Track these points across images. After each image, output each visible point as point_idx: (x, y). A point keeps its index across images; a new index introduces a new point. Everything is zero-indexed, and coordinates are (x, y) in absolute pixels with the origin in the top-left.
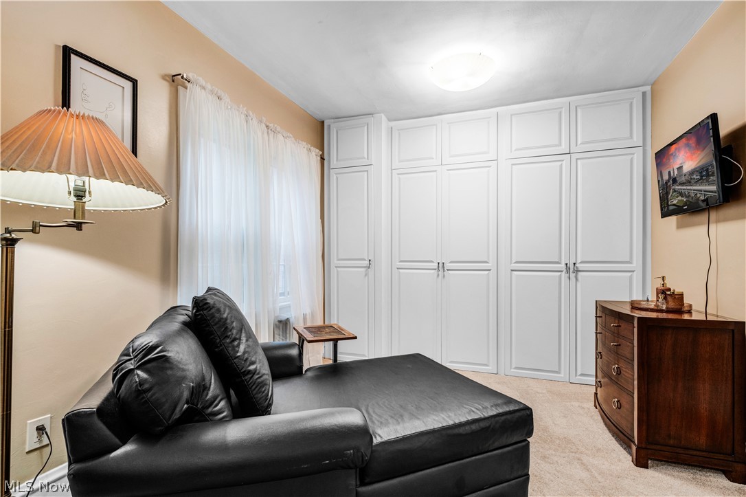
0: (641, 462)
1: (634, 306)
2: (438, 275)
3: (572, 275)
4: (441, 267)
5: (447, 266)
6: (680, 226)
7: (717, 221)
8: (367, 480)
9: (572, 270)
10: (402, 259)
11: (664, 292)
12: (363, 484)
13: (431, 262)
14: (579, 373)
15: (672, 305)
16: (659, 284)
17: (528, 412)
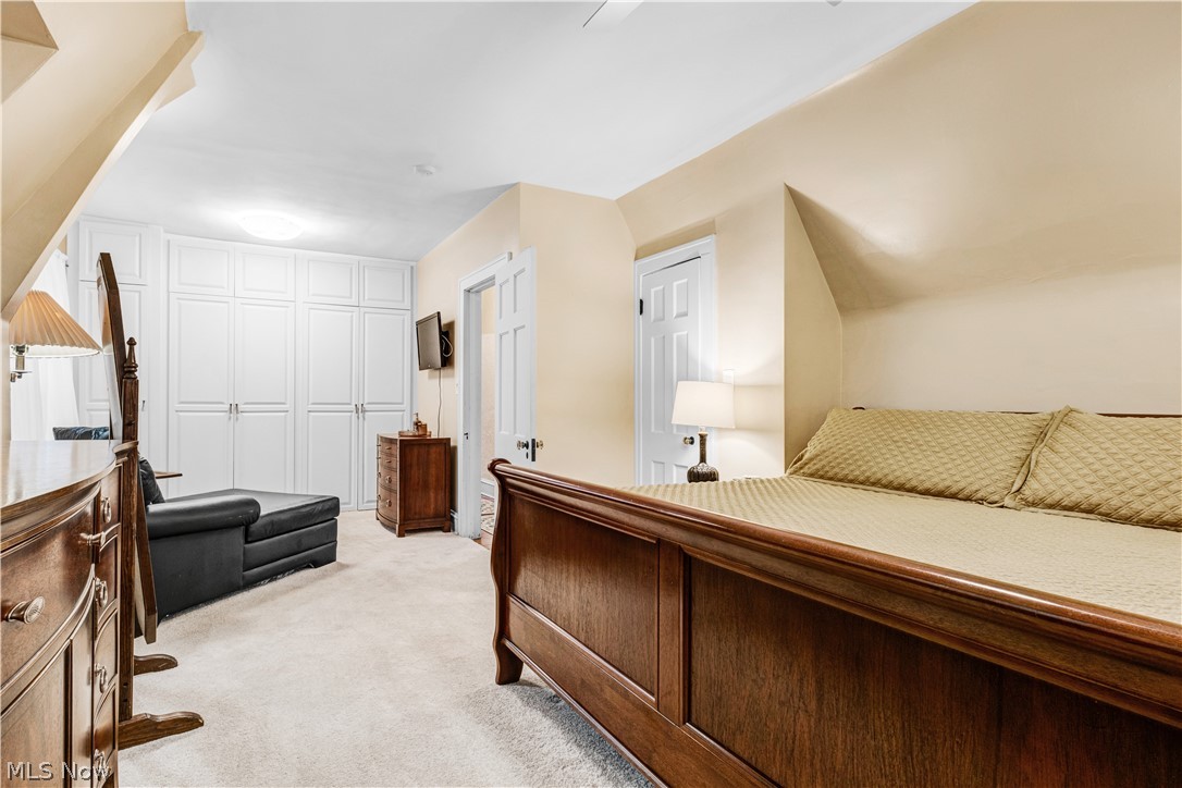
0: (401, 535)
1: (401, 434)
2: (230, 418)
3: (361, 415)
4: (234, 409)
5: (241, 407)
6: (430, 377)
7: (444, 377)
8: (249, 539)
9: (360, 410)
10: (183, 400)
11: (418, 425)
12: (247, 542)
13: (222, 403)
14: (366, 500)
15: (421, 433)
16: (414, 420)
17: (335, 501)
